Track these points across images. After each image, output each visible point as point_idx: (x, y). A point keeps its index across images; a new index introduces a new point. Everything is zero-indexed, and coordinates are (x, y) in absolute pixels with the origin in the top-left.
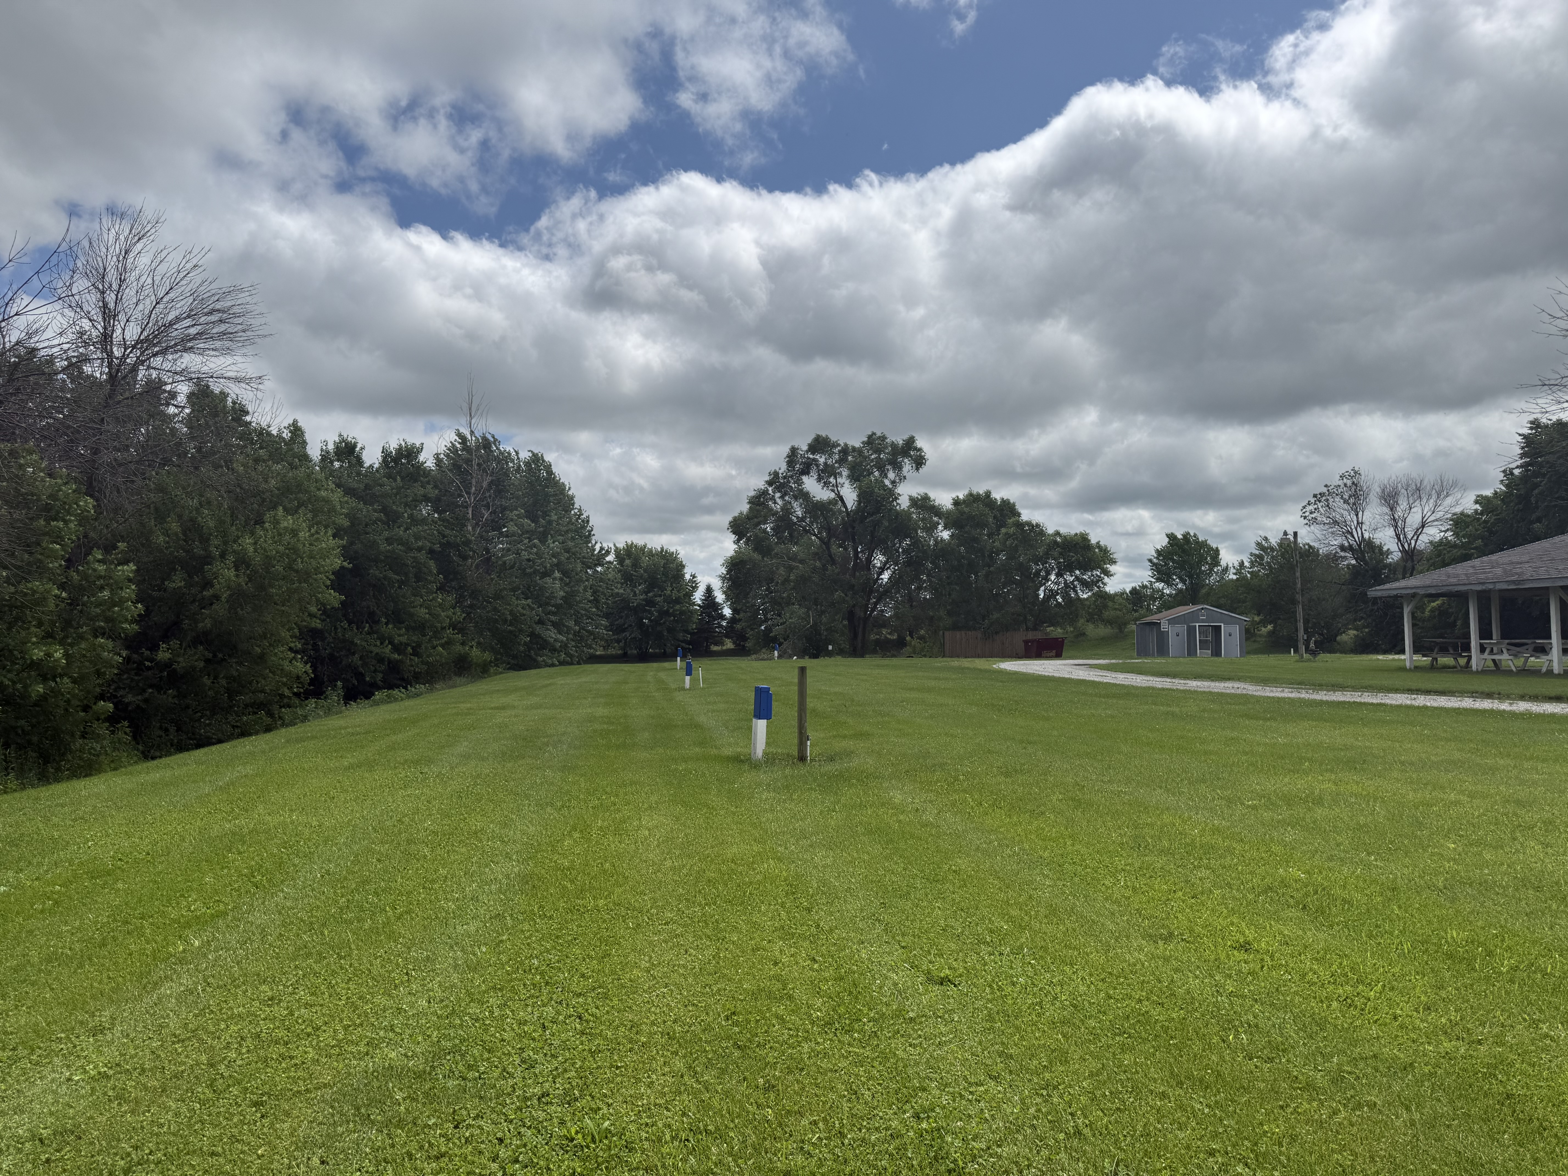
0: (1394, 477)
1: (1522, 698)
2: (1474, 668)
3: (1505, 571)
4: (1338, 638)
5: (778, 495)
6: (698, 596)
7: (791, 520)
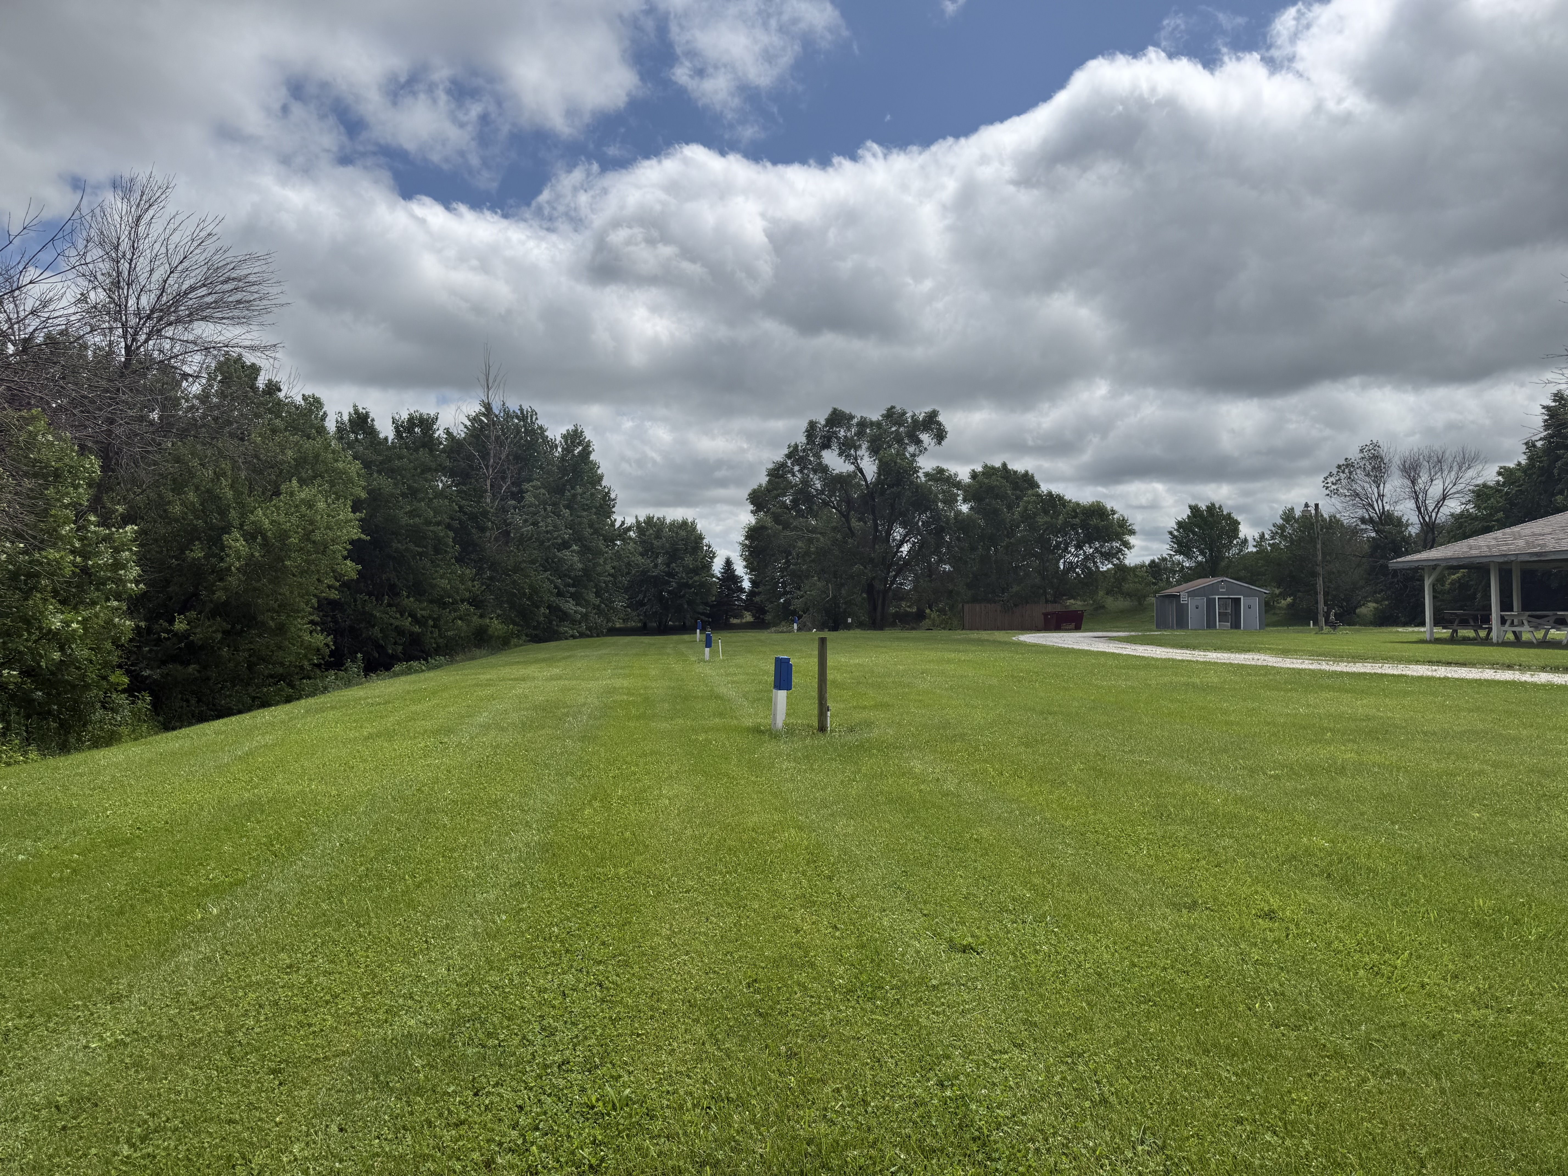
0: (1416, 450)
1: (1543, 669)
2: (1495, 640)
3: (1527, 543)
4: (1358, 611)
5: (796, 468)
6: (717, 567)
7: (810, 492)
